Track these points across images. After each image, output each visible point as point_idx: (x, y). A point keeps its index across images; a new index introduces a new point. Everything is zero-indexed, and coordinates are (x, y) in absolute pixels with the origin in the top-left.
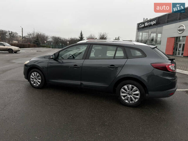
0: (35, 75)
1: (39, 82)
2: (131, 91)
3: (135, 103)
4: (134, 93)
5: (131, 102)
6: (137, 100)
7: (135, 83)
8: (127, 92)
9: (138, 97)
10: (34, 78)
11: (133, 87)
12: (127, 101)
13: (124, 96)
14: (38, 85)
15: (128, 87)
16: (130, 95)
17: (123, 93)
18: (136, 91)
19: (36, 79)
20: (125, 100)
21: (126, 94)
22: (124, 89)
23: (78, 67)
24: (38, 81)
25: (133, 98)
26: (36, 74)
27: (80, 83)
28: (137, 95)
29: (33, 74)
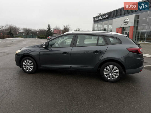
0: (28, 63)
1: (32, 68)
2: (112, 70)
3: (115, 79)
4: (114, 72)
5: (112, 79)
6: (117, 77)
7: (115, 64)
8: (109, 71)
9: (118, 74)
10: (27, 64)
11: (113, 67)
12: (109, 78)
13: (107, 75)
14: (30, 71)
15: (110, 67)
16: (112, 73)
17: (106, 72)
18: (116, 70)
19: (28, 65)
20: (108, 77)
21: (108, 73)
22: (107, 69)
23: (68, 54)
24: (30, 67)
25: (114, 75)
26: (29, 61)
27: (69, 67)
28: (117, 73)
29: (26, 61)
